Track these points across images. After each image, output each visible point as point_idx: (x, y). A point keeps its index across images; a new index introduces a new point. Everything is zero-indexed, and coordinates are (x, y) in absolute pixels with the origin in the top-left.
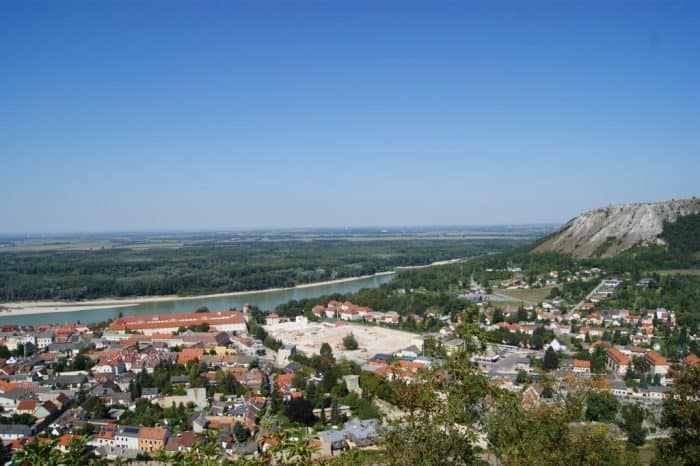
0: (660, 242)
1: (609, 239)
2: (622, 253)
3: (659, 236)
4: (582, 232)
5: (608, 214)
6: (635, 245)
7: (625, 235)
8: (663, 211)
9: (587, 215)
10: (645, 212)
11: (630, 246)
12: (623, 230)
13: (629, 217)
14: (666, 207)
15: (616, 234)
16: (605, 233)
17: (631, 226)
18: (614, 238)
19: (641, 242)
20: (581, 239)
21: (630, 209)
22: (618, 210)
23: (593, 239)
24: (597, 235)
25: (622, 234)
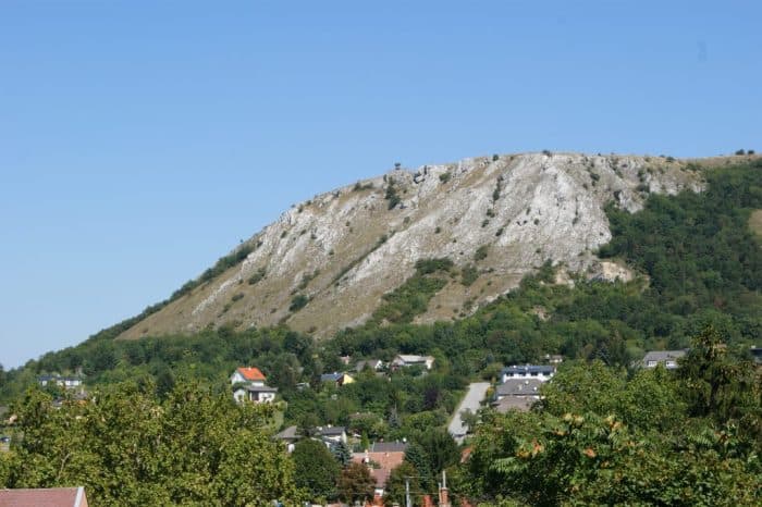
0: (611, 271)
1: (425, 267)
2: (490, 307)
3: (603, 254)
4: (302, 261)
5: (393, 197)
6: (528, 283)
7: (482, 254)
8: (595, 178)
9: (316, 205)
10: (538, 177)
11: (515, 286)
12: (470, 237)
13: (482, 195)
14: (602, 167)
15: (448, 251)
16: (404, 248)
17: (496, 224)
18: (445, 264)
19: (547, 271)
20: (307, 279)
21: (478, 174)
22: (433, 182)
23: (361, 274)
24: (374, 258)
25: (471, 251)
